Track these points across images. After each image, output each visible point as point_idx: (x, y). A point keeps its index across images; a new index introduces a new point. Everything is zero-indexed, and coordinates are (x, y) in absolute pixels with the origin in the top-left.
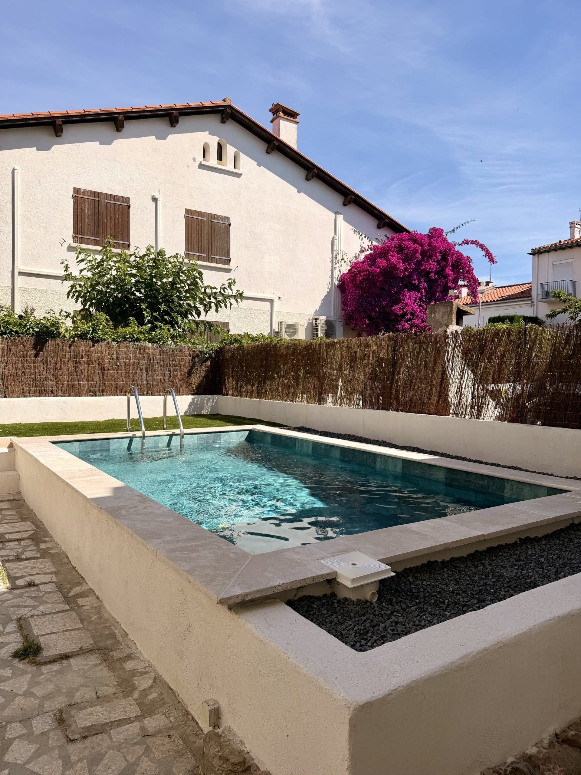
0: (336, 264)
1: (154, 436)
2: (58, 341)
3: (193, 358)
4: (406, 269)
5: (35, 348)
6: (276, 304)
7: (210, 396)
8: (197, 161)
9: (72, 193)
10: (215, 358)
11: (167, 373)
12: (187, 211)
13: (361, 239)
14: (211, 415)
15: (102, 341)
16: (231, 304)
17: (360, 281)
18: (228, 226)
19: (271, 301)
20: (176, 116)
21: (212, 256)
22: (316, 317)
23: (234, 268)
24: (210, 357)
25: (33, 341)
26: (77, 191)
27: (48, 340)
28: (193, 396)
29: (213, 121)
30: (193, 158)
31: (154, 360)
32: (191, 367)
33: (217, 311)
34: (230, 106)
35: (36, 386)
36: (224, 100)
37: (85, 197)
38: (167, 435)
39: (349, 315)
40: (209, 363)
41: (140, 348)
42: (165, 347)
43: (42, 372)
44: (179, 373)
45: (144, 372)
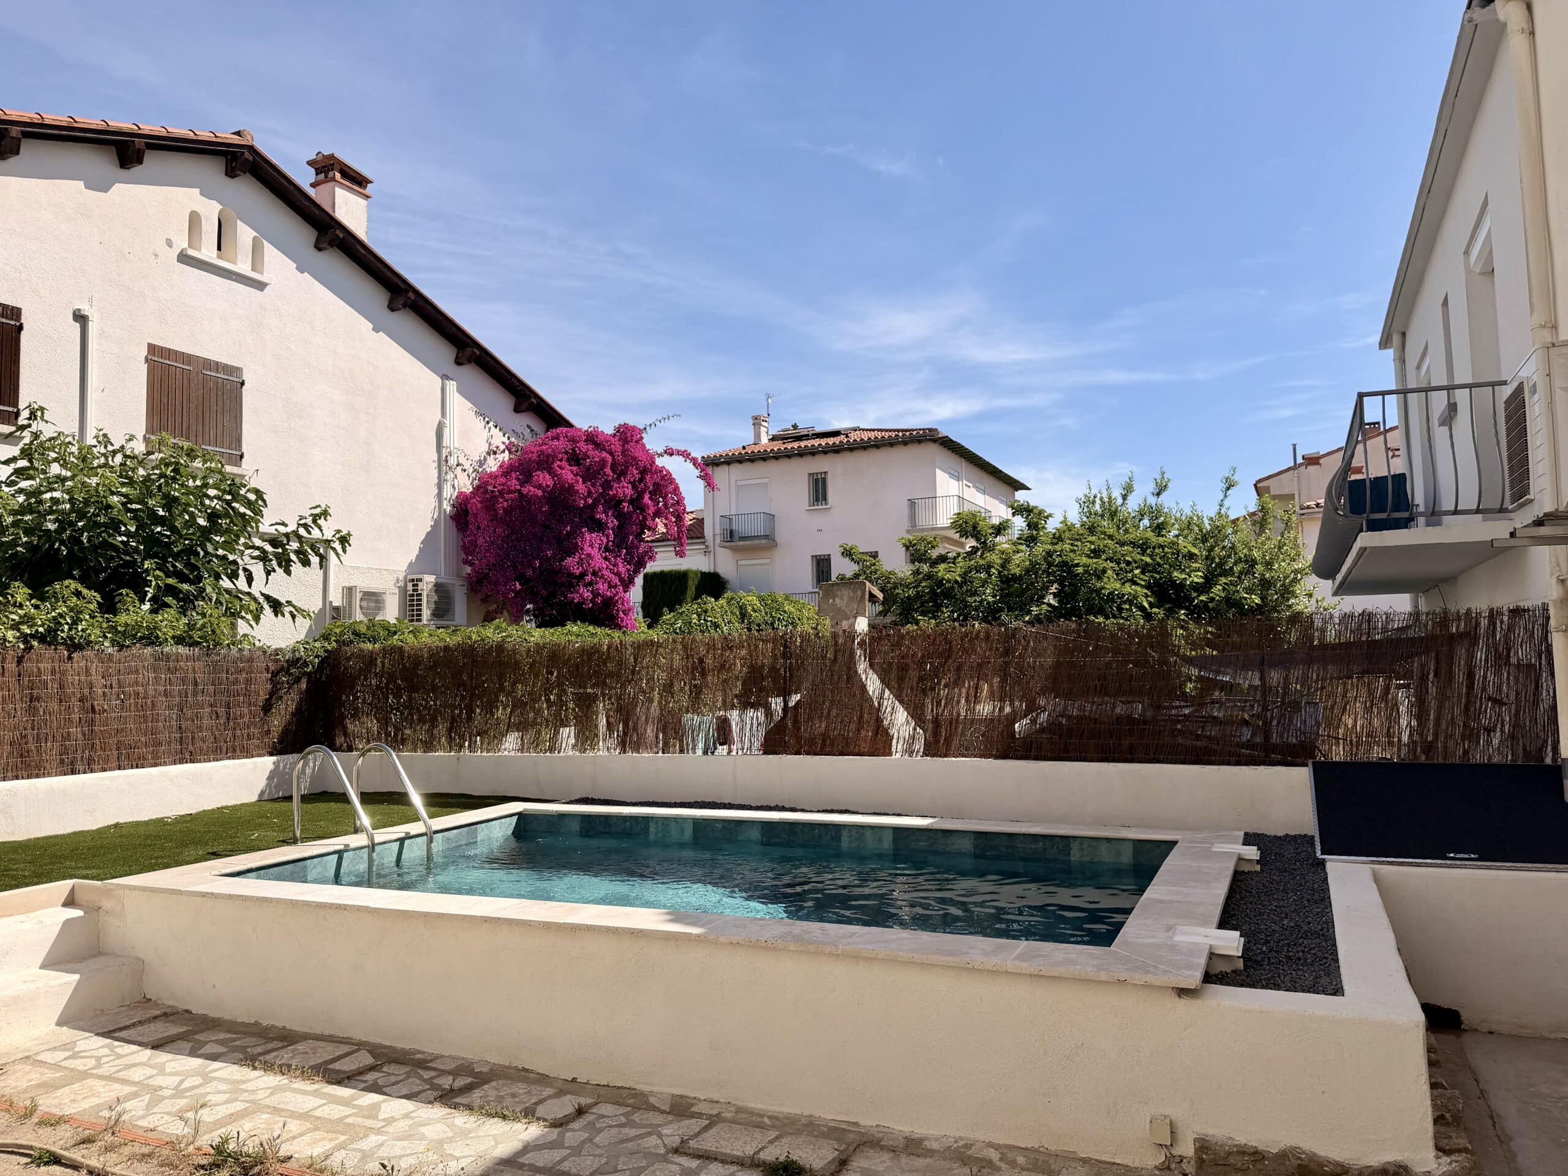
0: (446, 473)
1: (378, 844)
3: (275, 675)
4: (590, 493)
8: (174, 246)
10: (317, 673)
11: (222, 711)
12: (152, 348)
13: (487, 428)
17: (505, 510)
18: (239, 385)
20: (139, 150)
21: (204, 447)
22: (415, 577)
23: (249, 474)
28: (274, 758)
29: (211, 170)
30: (167, 239)
31: (195, 685)
32: (270, 694)
34: (251, 149)
36: (238, 133)
38: (397, 840)
39: (482, 573)
40: (303, 685)
41: (168, 657)
42: (219, 654)
44: (246, 710)
45: (176, 711)
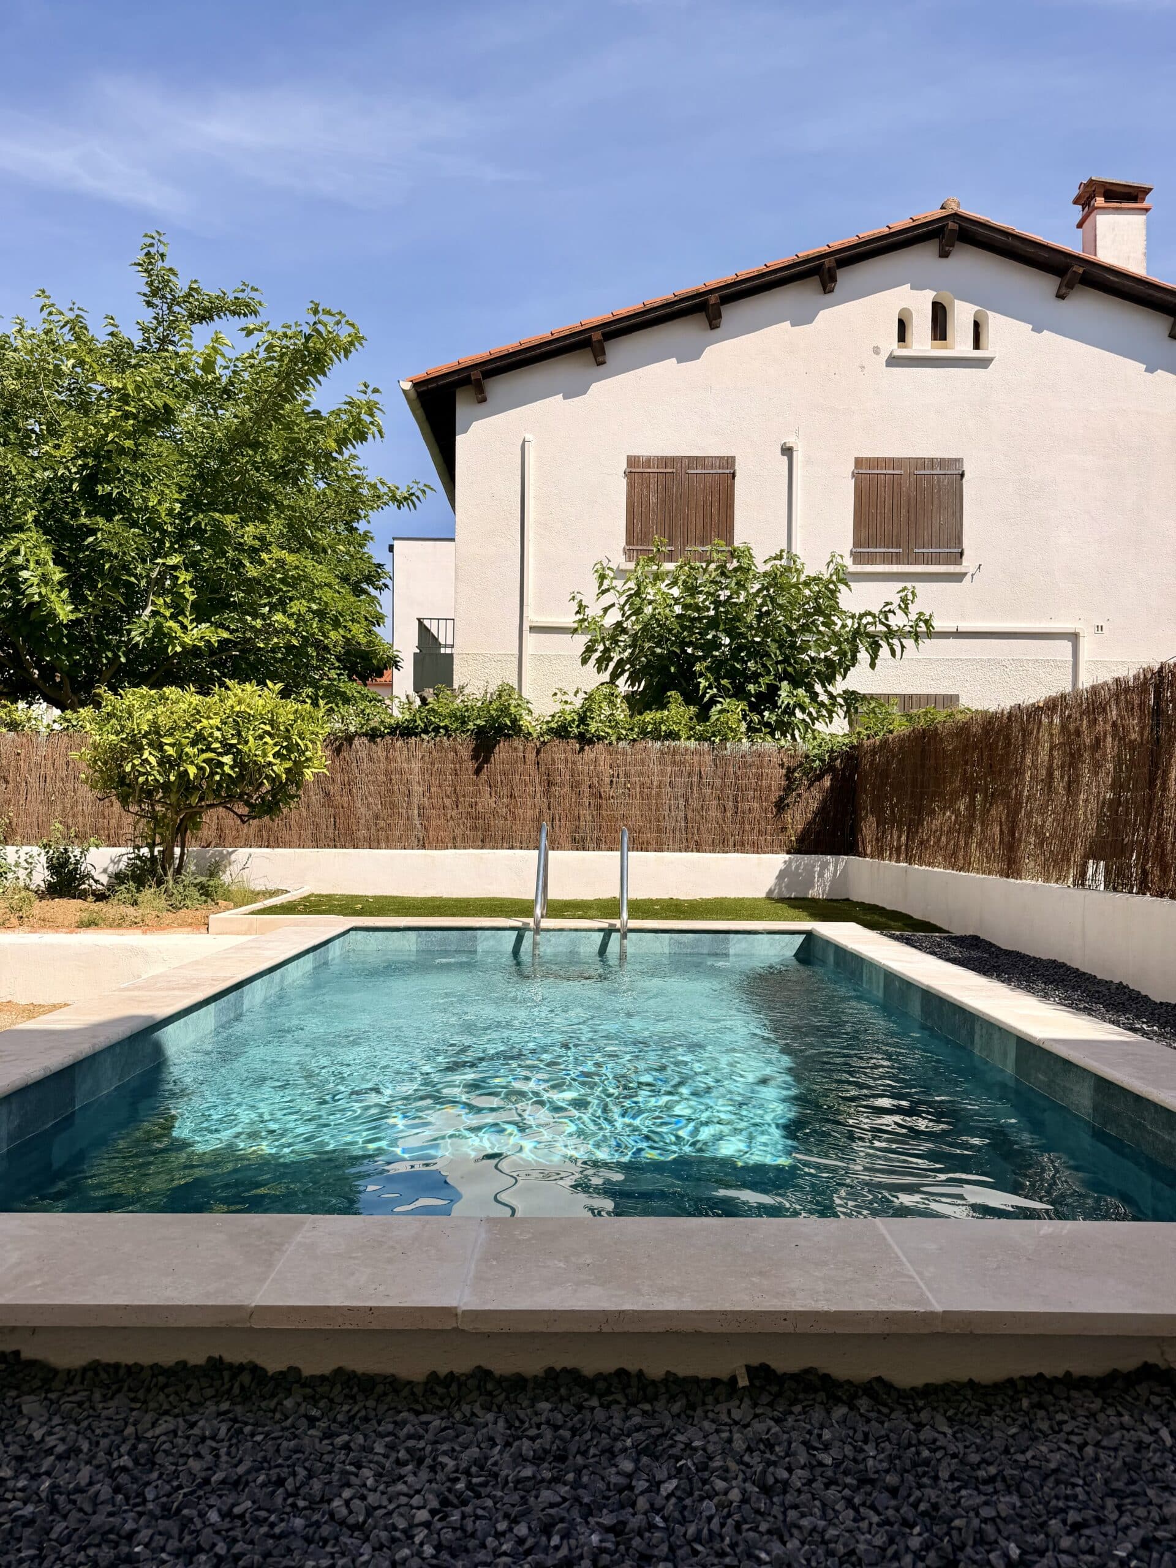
1: (571, 930)
2: (517, 743)
3: (790, 771)
5: (475, 757)
6: (1085, 645)
7: (829, 857)
8: (882, 352)
9: (624, 466)
10: (843, 770)
11: (730, 805)
12: (860, 462)
14: (831, 900)
15: (599, 739)
16: (903, 647)
18: (959, 477)
19: (1074, 637)
20: (831, 268)
21: (917, 550)
23: (971, 570)
24: (830, 768)
25: (471, 746)
26: (632, 461)
27: (499, 742)
28: (787, 857)
29: (923, 258)
30: (874, 348)
31: (701, 778)
32: (785, 790)
33: (873, 665)
34: (956, 216)
35: (476, 828)
36: (941, 207)
37: (649, 470)
38: (600, 930)
40: (827, 782)
41: (674, 752)
42: (726, 749)
43: (487, 801)
44: (756, 805)
45: (682, 801)
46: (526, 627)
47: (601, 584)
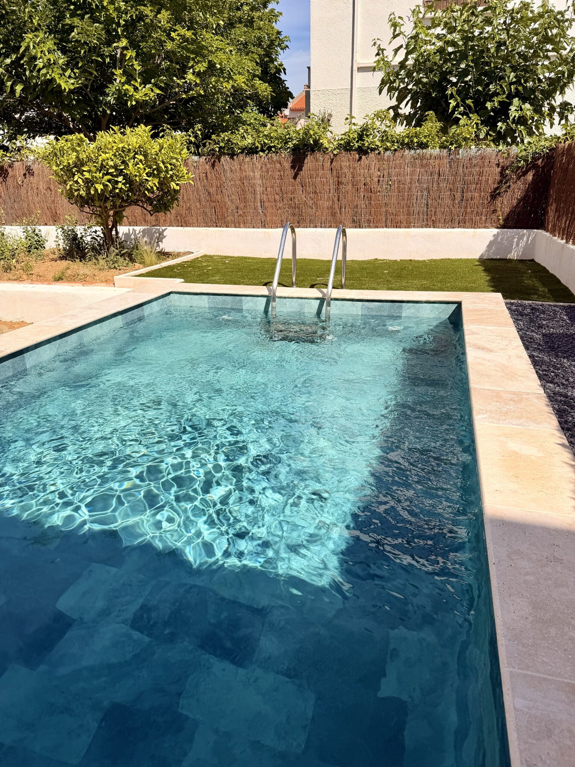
2: (319, 156)
3: (504, 169)
5: (293, 167)
7: (525, 231)
11: (458, 195)
15: (371, 151)
24: (532, 165)
25: (290, 160)
27: (307, 155)
28: (495, 231)
31: (439, 175)
32: (498, 184)
35: (294, 215)
38: (317, 299)
40: (530, 177)
41: (423, 158)
42: (458, 154)
43: (301, 196)
44: (477, 194)
45: (425, 193)
46: (355, 68)
47: (395, 30)
